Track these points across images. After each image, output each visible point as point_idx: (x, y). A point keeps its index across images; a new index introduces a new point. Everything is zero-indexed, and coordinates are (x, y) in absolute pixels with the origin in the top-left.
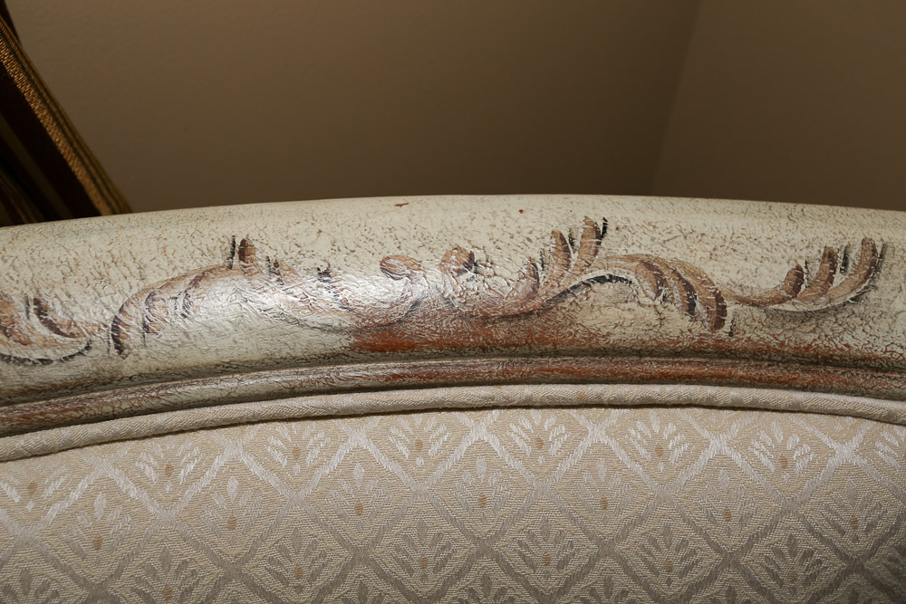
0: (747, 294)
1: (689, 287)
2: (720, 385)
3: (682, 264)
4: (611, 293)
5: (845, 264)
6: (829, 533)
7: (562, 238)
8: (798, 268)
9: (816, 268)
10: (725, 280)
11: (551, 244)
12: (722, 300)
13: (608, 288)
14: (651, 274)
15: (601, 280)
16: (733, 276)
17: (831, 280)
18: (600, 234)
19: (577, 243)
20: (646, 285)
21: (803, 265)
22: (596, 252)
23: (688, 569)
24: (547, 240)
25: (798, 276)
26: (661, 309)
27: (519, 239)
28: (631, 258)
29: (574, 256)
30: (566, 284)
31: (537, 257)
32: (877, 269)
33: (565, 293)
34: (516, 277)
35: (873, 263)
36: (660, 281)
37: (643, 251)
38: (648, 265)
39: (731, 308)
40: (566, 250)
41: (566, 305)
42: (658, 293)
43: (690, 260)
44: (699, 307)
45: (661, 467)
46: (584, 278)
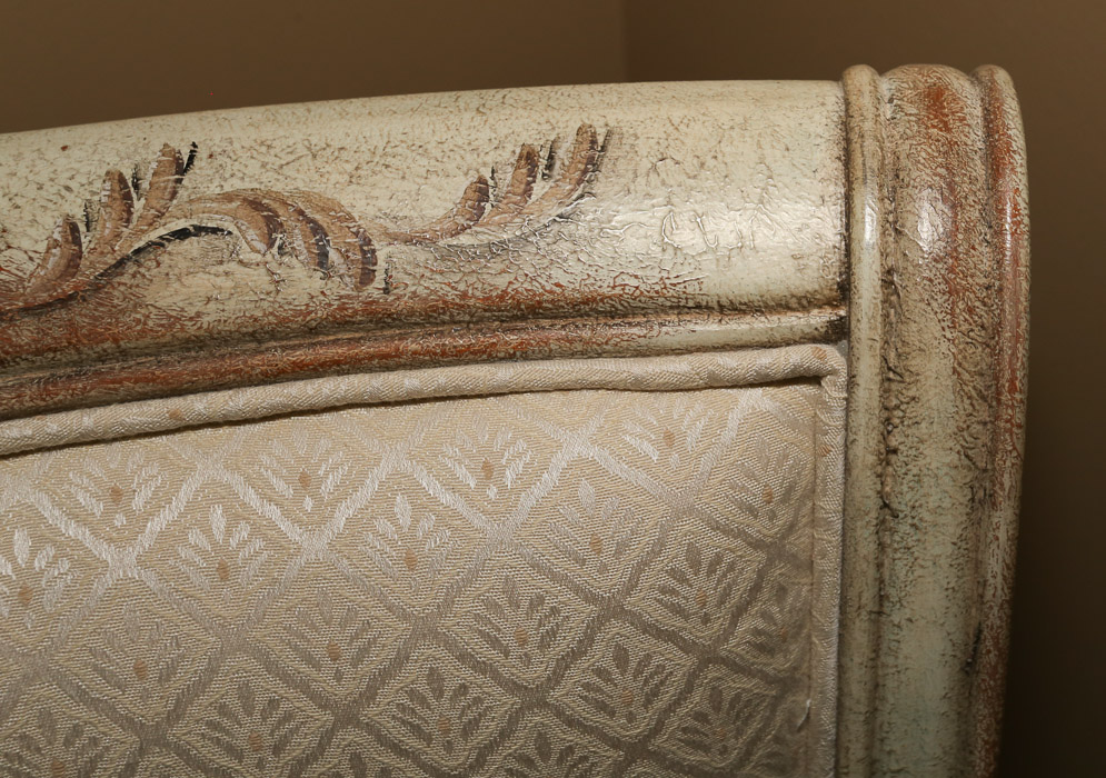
0: (405, 229)
1: (317, 229)
2: (388, 369)
3: (307, 197)
4: (195, 253)
5: (550, 167)
6: (562, 565)
7: (122, 179)
8: (481, 180)
9: (506, 177)
10: (371, 211)
11: (103, 190)
12: (369, 242)
13: (192, 246)
14: (258, 216)
15: (182, 234)
16: (382, 203)
17: (528, 192)
18: (182, 167)
19: (145, 185)
20: (252, 234)
21: (487, 175)
22: (174, 194)
23: (364, 652)
24: (98, 185)
25: (481, 191)
26: (273, 266)
27: (50, 190)
28: (229, 197)
29: (138, 205)
30: (124, 248)
31: (79, 214)
32: (597, 168)
33: (121, 263)
34: (42, 247)
35: (591, 160)
36: (272, 225)
37: (247, 185)
38: (255, 205)
39: (382, 252)
40: (127, 197)
41: (125, 279)
42: (270, 245)
43: (319, 188)
44: (333, 256)
45: (309, 504)
46: (153, 236)
